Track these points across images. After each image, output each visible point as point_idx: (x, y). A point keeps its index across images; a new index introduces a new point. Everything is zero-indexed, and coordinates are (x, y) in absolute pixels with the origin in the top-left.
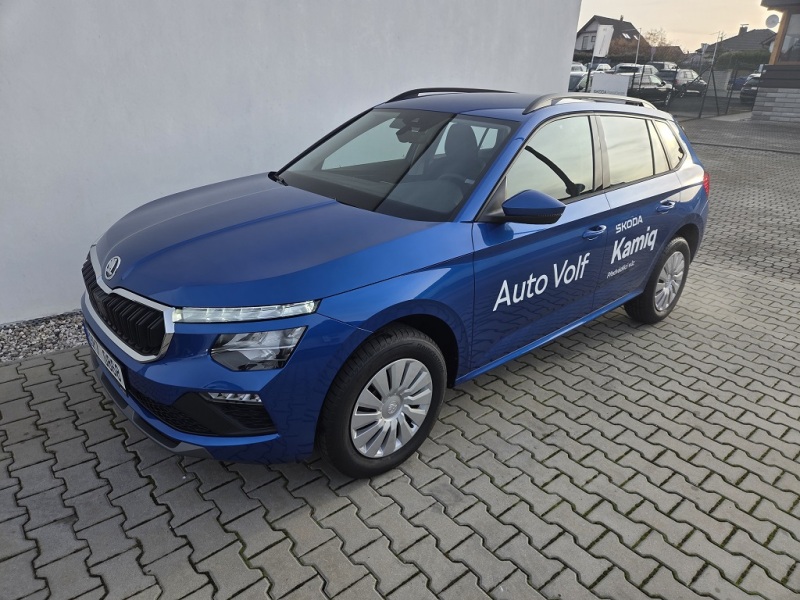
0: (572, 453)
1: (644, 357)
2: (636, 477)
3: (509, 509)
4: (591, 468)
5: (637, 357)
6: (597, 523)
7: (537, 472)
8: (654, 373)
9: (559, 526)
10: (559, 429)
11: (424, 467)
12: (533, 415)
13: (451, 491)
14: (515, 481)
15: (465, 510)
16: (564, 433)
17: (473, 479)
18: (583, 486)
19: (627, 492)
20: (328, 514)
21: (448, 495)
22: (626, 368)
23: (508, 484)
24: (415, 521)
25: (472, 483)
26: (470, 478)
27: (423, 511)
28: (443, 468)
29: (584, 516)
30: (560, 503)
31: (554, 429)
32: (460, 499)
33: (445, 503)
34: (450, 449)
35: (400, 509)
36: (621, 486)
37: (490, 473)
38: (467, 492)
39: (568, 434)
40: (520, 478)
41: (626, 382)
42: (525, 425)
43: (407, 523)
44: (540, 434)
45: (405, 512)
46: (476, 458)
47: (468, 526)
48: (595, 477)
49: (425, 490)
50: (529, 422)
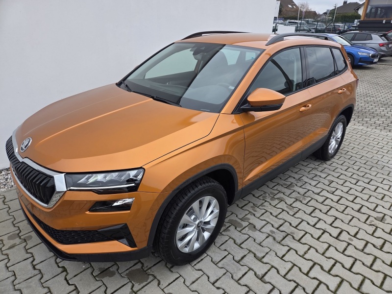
1: (322, 176)
2: (330, 248)
3: (266, 273)
4: (306, 244)
5: (319, 177)
6: (314, 278)
7: (278, 249)
8: (328, 186)
9: (295, 282)
10: (286, 221)
11: (218, 250)
12: (271, 214)
13: (234, 264)
14: (267, 255)
15: (243, 275)
16: (289, 224)
17: (245, 256)
18: (304, 255)
19: (327, 258)
20: (167, 284)
21: (232, 267)
22: (314, 183)
23: (263, 257)
24: (217, 285)
25: (245, 258)
26: (243, 255)
27: (220, 278)
28: (228, 249)
29: (307, 274)
30: (292, 267)
31: (283, 221)
32: (240, 269)
33: (232, 272)
34: (230, 238)
35: (207, 278)
36: (323, 254)
37: (253, 251)
38: (242, 264)
39: (290, 224)
40: (270, 253)
41: (315, 192)
42: (267, 220)
43: (212, 287)
44: (276, 226)
45: (210, 279)
46: (245, 243)
47: (246, 286)
48: (309, 249)
49: (220, 265)
50: (270, 218)
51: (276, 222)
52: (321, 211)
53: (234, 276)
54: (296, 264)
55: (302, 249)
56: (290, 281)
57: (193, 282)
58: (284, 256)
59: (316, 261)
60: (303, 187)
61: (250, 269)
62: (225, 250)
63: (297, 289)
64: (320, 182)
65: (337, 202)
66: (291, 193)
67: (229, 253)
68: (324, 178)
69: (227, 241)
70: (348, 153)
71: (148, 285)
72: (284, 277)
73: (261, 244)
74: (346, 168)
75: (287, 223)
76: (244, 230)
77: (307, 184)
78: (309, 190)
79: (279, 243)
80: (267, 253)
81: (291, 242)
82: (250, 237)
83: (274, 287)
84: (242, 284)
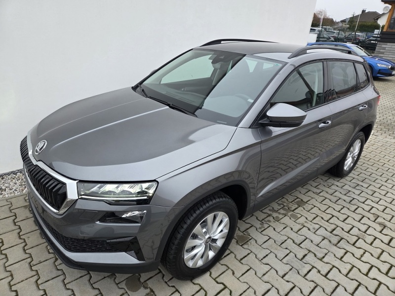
0: (349, 241)
1: (364, 186)
2: (383, 253)
3: (329, 272)
4: (360, 248)
5: (361, 187)
6: (374, 279)
7: (336, 251)
8: (372, 195)
9: (357, 281)
10: (338, 226)
11: (279, 248)
12: (322, 218)
13: (297, 262)
14: (326, 256)
15: (308, 272)
16: (341, 229)
17: (306, 255)
18: (360, 258)
19: (382, 261)
20: (241, 274)
21: (297, 264)
22: (358, 192)
23: (324, 257)
24: (286, 278)
25: (306, 257)
26: (304, 254)
27: (287, 273)
28: (289, 248)
29: (367, 275)
30: (352, 268)
31: (335, 226)
32: (304, 267)
33: (297, 268)
34: (289, 238)
35: (275, 272)
36: (378, 258)
37: (313, 251)
38: (305, 262)
39: (343, 229)
40: (328, 254)
41: (360, 201)
42: (320, 224)
43: (282, 280)
44: (330, 229)
45: (279, 273)
46: (303, 243)
47: (313, 281)
48: (364, 253)
49: (285, 261)
50: (322, 223)
51: (328, 226)
52: (369, 219)
53: (300, 272)
54: (355, 266)
55: (358, 253)
56: (352, 280)
57: (264, 275)
58: (342, 257)
59: (373, 264)
60: (348, 195)
61: (313, 267)
62: (287, 248)
63: (360, 288)
64: (363, 191)
65: (383, 212)
66: (337, 200)
67: (291, 252)
68: (367, 188)
69: (286, 240)
70: (385, 165)
71: (224, 274)
72: (346, 276)
73: (319, 245)
74: (386, 179)
75: (338, 228)
76: (300, 231)
77: (350, 193)
78: (354, 199)
79: (336, 245)
80: (326, 254)
81: (347, 245)
82: (307, 238)
83: (339, 284)
84: (309, 279)
